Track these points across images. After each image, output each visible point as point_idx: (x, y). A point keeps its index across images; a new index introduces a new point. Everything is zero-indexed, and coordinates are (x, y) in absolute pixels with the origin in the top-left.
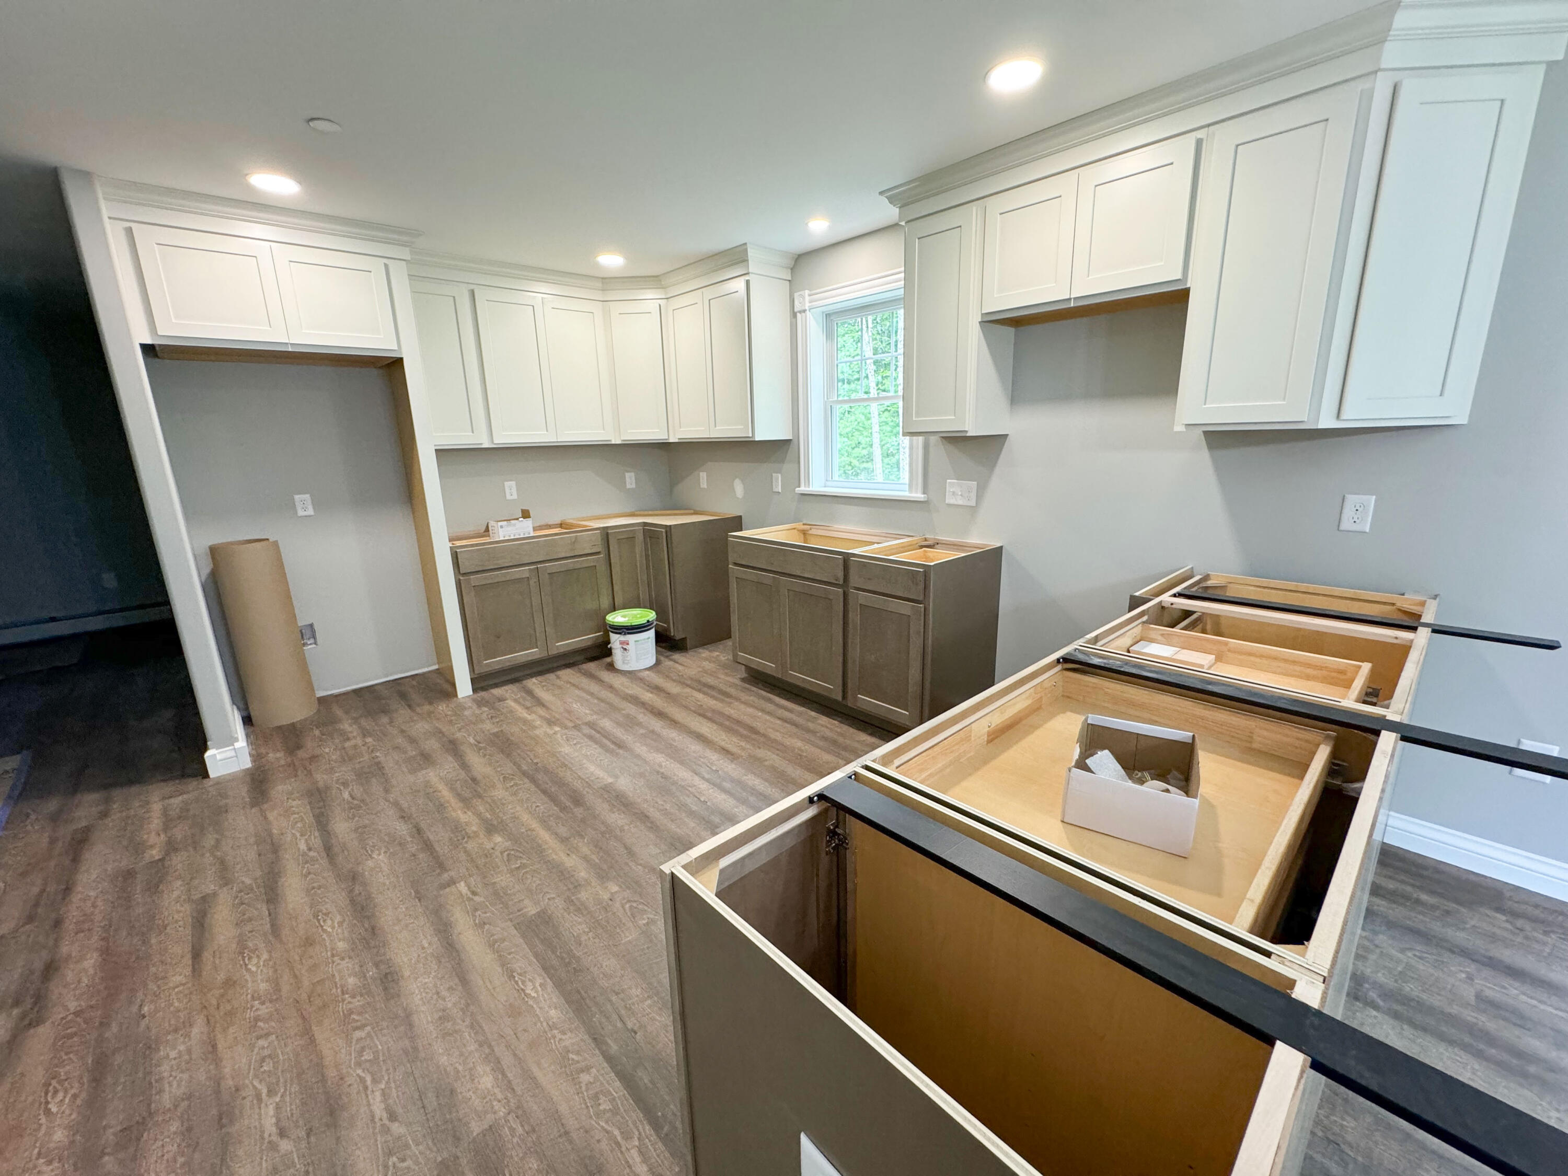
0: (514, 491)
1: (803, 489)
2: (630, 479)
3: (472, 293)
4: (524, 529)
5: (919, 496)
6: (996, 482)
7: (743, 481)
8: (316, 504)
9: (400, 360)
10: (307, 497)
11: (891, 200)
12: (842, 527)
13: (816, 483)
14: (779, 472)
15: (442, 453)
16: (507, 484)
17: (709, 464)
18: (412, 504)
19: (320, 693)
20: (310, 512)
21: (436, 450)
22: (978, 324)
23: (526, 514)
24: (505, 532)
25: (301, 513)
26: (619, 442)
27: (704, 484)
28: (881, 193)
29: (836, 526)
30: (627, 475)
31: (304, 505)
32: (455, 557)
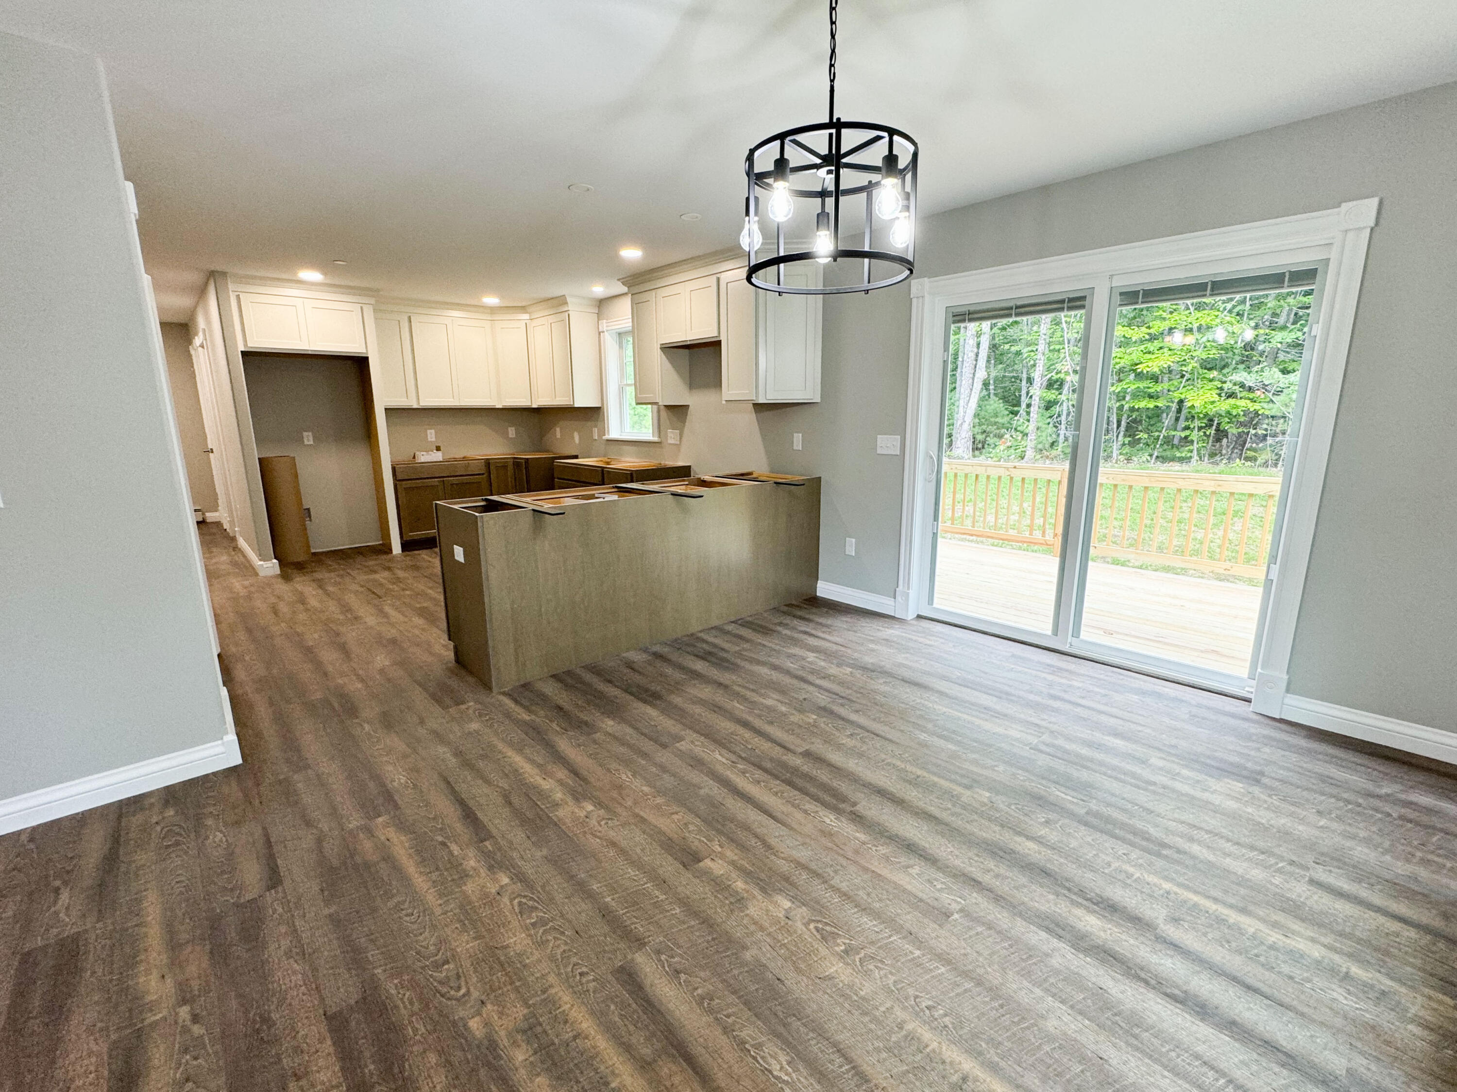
0: (433, 436)
1: (606, 437)
2: (512, 432)
3: (410, 318)
4: (437, 456)
5: (656, 439)
6: (686, 431)
7: (579, 433)
8: (315, 438)
9: (367, 359)
10: (310, 434)
11: (623, 284)
12: (627, 459)
13: (614, 433)
14: (596, 426)
15: (387, 410)
16: (429, 431)
17: (561, 423)
18: (370, 441)
19: (313, 551)
20: (311, 442)
21: (386, 409)
22: (659, 350)
23: (438, 449)
24: (425, 458)
25: (306, 442)
26: (501, 407)
27: (558, 435)
28: (619, 280)
29: (623, 459)
30: (510, 429)
31: (308, 438)
32: (394, 469)
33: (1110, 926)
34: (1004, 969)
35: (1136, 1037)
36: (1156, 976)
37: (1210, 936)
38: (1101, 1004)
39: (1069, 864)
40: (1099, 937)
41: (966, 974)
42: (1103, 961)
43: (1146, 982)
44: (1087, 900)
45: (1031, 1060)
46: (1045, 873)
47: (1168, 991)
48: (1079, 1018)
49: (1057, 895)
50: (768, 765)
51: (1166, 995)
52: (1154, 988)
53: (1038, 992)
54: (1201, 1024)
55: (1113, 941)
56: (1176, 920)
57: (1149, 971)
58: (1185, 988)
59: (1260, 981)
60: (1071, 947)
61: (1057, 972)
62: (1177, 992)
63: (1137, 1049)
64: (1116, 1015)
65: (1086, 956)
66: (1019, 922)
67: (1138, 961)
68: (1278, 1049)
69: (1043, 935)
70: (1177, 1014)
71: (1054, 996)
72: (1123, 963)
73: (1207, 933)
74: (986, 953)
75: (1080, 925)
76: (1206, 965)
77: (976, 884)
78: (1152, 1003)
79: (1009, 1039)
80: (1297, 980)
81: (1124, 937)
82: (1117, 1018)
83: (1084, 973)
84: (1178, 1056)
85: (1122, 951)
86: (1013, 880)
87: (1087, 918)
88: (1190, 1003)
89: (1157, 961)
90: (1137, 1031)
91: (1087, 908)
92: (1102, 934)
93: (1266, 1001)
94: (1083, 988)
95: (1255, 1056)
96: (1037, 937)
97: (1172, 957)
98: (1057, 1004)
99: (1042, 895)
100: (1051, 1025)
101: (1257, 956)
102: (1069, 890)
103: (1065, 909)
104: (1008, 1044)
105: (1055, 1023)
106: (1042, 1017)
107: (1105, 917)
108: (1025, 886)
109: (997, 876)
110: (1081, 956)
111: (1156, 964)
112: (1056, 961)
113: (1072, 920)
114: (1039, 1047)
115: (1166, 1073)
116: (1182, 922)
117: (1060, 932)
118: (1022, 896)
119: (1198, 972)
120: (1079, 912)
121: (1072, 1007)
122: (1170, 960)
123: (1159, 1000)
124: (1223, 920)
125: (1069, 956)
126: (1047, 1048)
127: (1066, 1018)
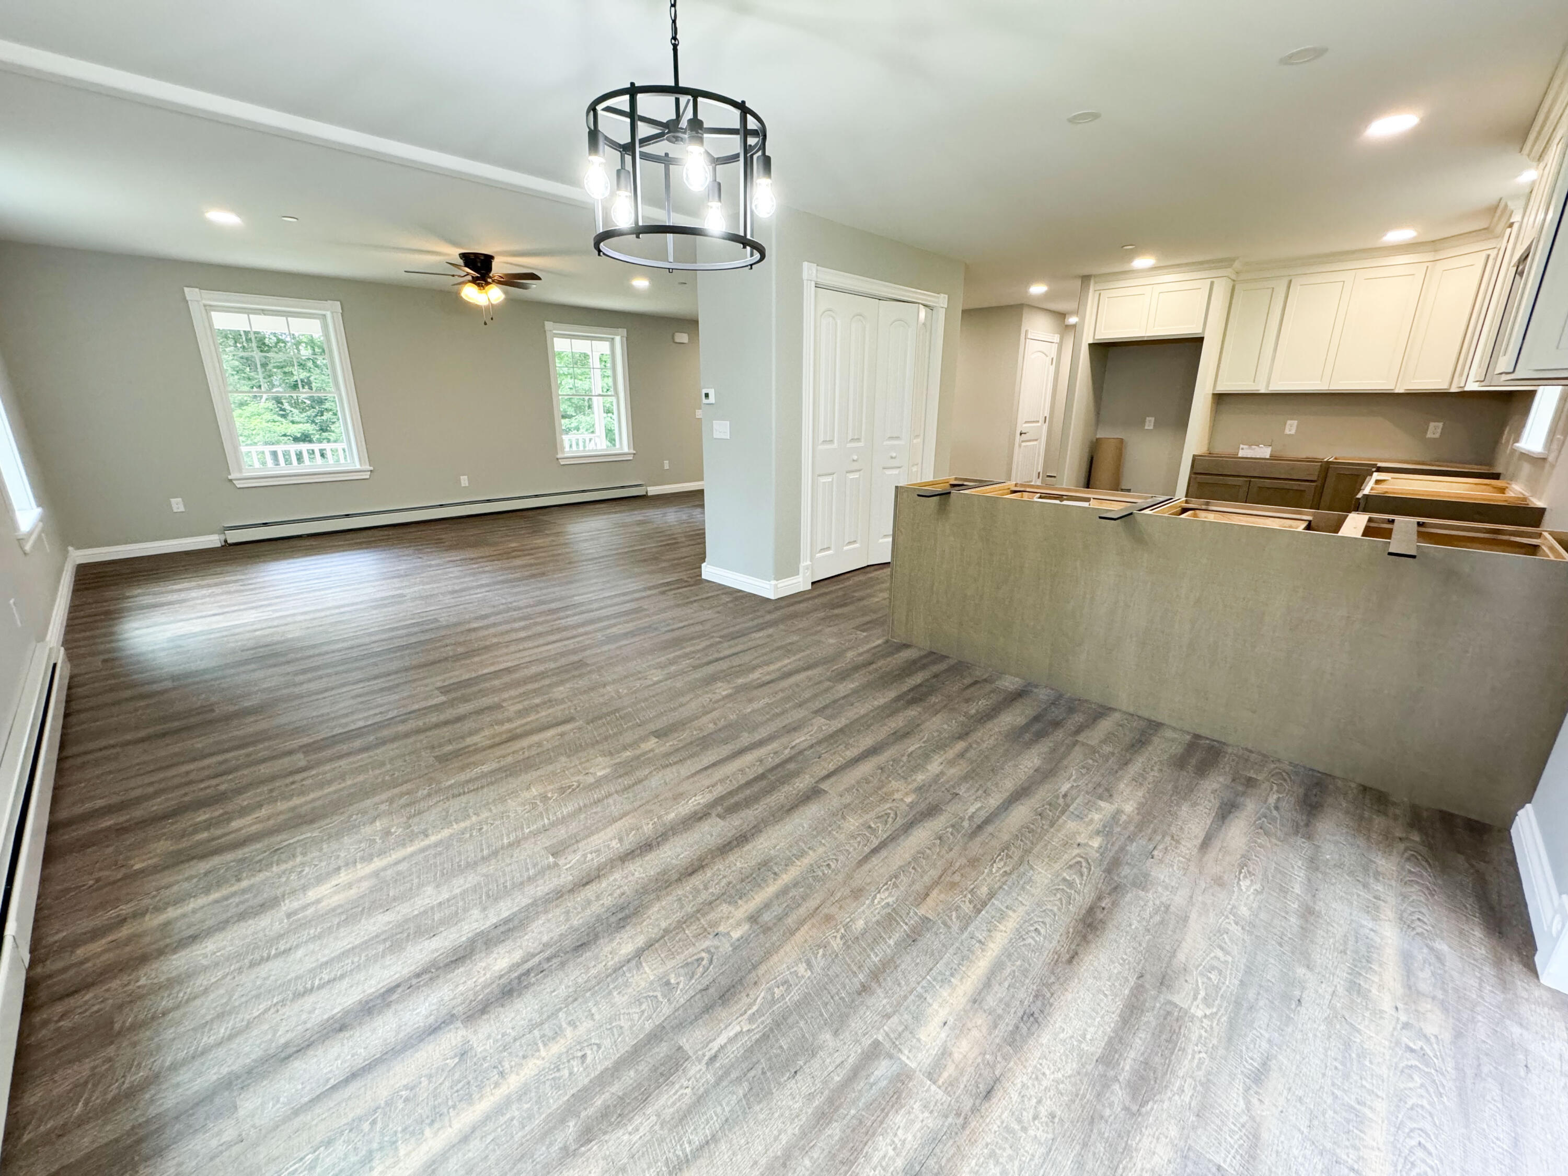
0: (1294, 428)
1: (1519, 445)
2: (1434, 429)
3: (1290, 282)
4: (1263, 452)
8: (1156, 423)
9: (1203, 339)
10: (1152, 419)
16: (1289, 422)
20: (1151, 427)
21: (1216, 395)
24: (1244, 452)
25: (1146, 427)
26: (1402, 391)
30: (1432, 424)
31: (1150, 423)
32: (1194, 461)
33: (488, 976)
34: (487, 876)
35: (385, 940)
36: (418, 988)
37: (425, 1082)
38: (423, 929)
39: (586, 978)
40: (481, 960)
41: (495, 853)
42: (455, 950)
43: (418, 975)
44: (528, 971)
45: (414, 870)
46: (581, 947)
47: (400, 990)
48: (422, 909)
49: (546, 946)
50: (792, 766)
51: (398, 986)
52: (409, 978)
53: (458, 891)
54: (359, 998)
55: (471, 969)
56: (463, 1055)
57: (425, 985)
58: (393, 1007)
59: (350, 1098)
60: (482, 931)
61: (466, 910)
62: (395, 996)
63: (377, 936)
64: (408, 935)
65: (468, 939)
66: (526, 901)
67: (441, 980)
68: (298, 1051)
69: (505, 914)
70: (379, 983)
71: (448, 900)
72: (446, 965)
73: (430, 1082)
74: (507, 869)
75: (501, 949)
76: (399, 1047)
77: (586, 882)
78: (399, 969)
79: (435, 863)
80: (322, 1149)
81: (469, 982)
82: (406, 935)
83: (453, 929)
84: (353, 963)
85: (456, 972)
86: (579, 913)
87: (506, 960)
88: (379, 1001)
89: (429, 999)
90: (388, 944)
91: (518, 965)
92: (484, 964)
93: (332, 1082)
94: (442, 922)
95: (309, 1025)
96: (505, 909)
97: (427, 1017)
98: (440, 899)
99: (551, 931)
100: (429, 890)
101: (374, 1123)
102: (548, 959)
103: (525, 943)
104: (431, 862)
105: (428, 893)
106: (437, 887)
107: (501, 977)
108: (567, 920)
109: (589, 902)
110: (470, 935)
111: (428, 995)
112: (476, 913)
113: (509, 944)
114: (419, 877)
115: (350, 946)
116: (457, 1060)
117: (502, 929)
118: (556, 913)
119: (398, 1033)
120: (517, 956)
121: (432, 908)
122: (424, 1012)
123: (397, 976)
124: (433, 1122)
125: (475, 925)
126: (416, 881)
127: (427, 901)
